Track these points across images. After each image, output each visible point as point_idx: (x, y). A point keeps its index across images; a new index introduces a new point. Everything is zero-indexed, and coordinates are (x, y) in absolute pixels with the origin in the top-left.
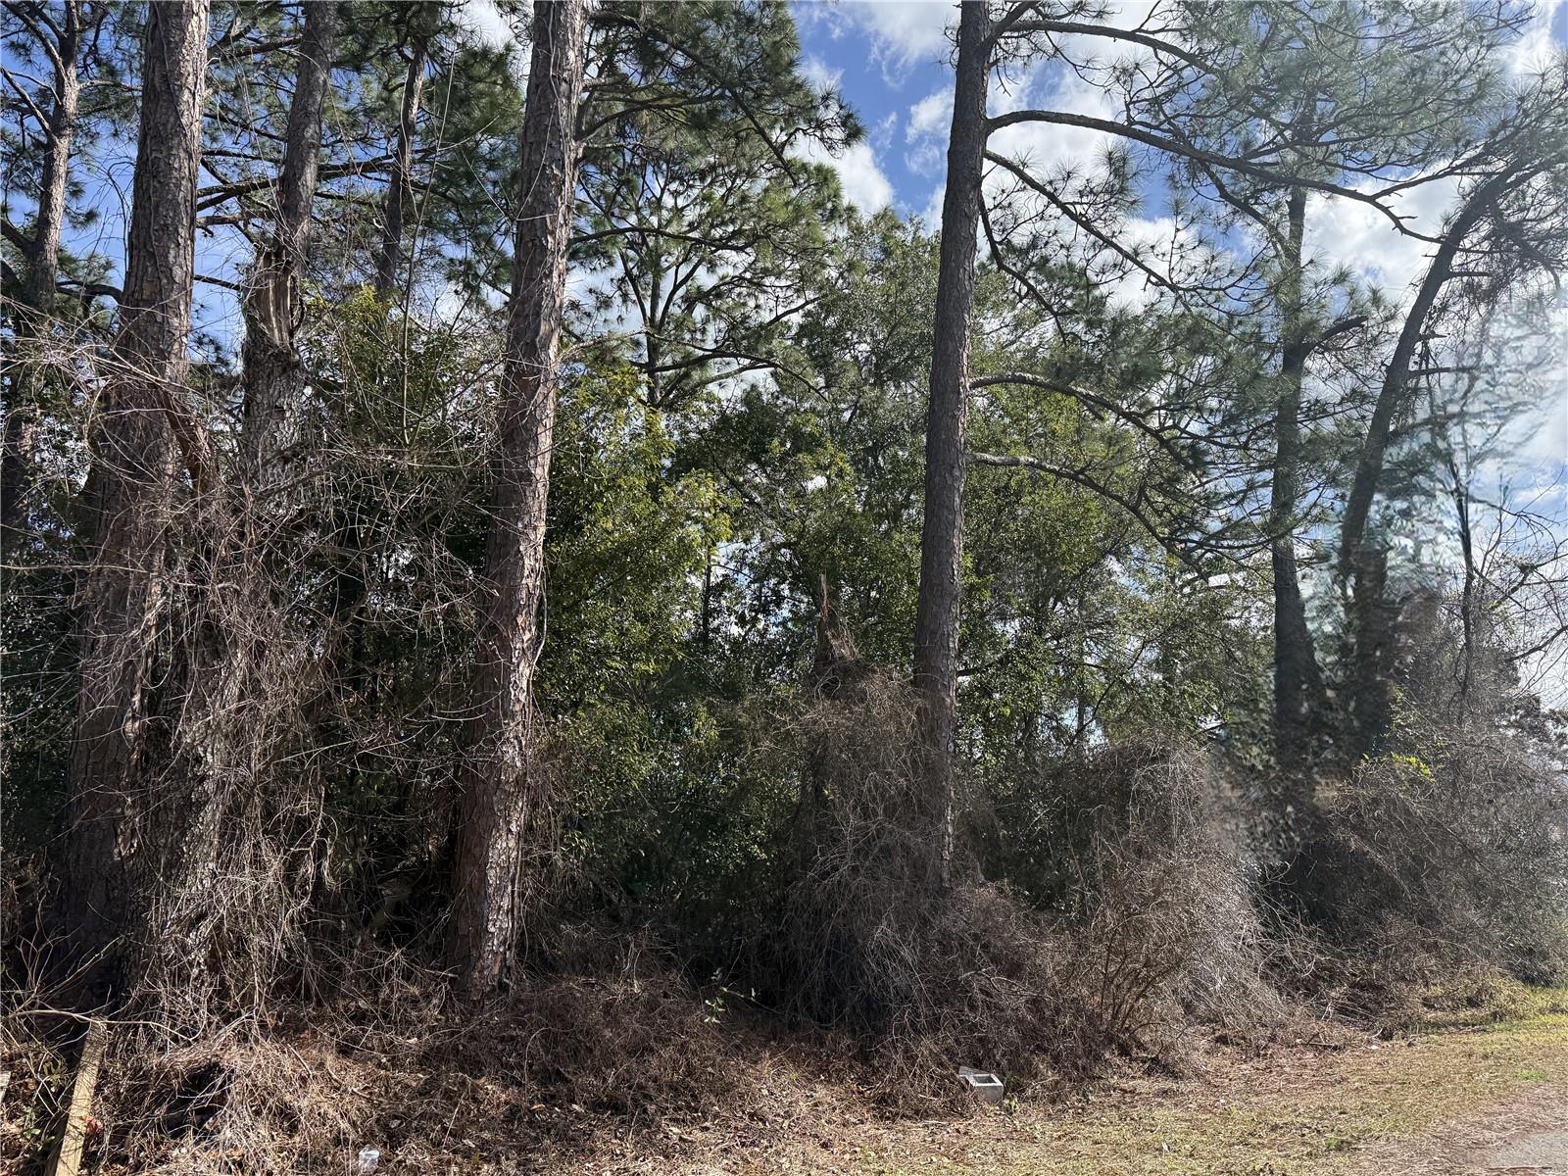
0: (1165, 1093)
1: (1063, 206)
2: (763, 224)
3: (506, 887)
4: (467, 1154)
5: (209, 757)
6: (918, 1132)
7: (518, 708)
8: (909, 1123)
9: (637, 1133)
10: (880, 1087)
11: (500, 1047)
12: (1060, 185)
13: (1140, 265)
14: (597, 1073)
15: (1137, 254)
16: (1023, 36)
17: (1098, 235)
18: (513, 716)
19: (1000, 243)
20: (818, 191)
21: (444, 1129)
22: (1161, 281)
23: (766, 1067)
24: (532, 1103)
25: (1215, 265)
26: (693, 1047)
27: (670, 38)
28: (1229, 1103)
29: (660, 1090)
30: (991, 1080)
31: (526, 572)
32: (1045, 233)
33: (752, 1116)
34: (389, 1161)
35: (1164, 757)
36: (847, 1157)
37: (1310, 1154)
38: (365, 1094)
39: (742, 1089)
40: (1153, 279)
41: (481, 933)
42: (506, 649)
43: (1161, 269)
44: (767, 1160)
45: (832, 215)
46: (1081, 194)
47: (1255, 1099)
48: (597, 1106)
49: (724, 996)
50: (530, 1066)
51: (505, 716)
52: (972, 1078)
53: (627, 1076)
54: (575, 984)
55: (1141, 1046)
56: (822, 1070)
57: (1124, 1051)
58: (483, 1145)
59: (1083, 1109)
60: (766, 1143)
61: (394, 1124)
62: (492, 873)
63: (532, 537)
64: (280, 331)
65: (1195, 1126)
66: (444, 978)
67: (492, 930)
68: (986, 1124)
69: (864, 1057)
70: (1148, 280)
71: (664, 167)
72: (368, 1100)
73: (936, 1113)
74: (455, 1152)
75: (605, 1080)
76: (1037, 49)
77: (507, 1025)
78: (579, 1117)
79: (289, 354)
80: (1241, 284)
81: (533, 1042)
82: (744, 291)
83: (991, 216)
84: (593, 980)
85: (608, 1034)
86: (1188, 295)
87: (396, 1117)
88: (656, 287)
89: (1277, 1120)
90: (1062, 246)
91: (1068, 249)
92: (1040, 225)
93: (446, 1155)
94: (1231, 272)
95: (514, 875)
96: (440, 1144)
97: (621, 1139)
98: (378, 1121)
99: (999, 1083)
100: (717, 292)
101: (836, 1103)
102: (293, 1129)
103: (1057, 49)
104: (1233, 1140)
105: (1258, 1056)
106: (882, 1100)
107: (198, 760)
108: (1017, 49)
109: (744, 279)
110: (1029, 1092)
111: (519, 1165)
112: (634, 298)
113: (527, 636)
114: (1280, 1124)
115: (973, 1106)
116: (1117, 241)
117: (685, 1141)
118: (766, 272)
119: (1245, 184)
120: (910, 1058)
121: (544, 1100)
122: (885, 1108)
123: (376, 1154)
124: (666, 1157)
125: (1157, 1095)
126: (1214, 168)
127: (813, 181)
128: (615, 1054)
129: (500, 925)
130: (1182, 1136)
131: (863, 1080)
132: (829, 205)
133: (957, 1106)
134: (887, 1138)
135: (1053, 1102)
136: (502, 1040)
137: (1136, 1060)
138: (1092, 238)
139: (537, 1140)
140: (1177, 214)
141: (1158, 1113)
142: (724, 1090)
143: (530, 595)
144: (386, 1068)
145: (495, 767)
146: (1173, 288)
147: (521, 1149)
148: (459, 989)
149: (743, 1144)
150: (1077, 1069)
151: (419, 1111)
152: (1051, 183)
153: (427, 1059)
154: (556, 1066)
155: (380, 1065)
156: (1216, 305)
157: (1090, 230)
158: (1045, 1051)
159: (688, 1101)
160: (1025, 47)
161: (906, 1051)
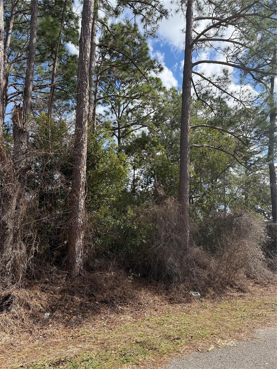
0: (241, 296)
1: (212, 83)
2: (142, 92)
3: (80, 252)
4: (70, 314)
5: (9, 224)
6: (179, 307)
7: (81, 210)
8: (177, 304)
9: (111, 308)
10: (171, 296)
11: (79, 289)
12: (212, 78)
13: (233, 97)
14: (102, 294)
15: (232, 94)
16: (203, 43)
17: (222, 90)
18: (80, 211)
19: (198, 93)
20: (156, 84)
21: (65, 308)
22: (238, 100)
23: (143, 292)
24: (86, 302)
25: (251, 95)
26: (125, 287)
27: (116, 49)
28: (256, 298)
29: (117, 298)
30: (197, 294)
31: (82, 178)
32: (209, 90)
33: (139, 304)
34: (52, 316)
35: (241, 215)
36: (161, 313)
37: (273, 311)
38: (47, 300)
39: (137, 297)
40: (236, 100)
41: (74, 262)
42: (78, 196)
43: (238, 97)
44: (141, 314)
45: (160, 89)
46: (217, 80)
47: (262, 297)
48: (102, 302)
49: (133, 275)
50: (86, 293)
51: (78, 212)
52: (193, 293)
53: (109, 295)
54: (98, 273)
55: (236, 285)
56: (157, 293)
57: (231, 286)
58: (74, 312)
59: (220, 300)
60: (141, 310)
61: (53, 307)
62: (76, 248)
63: (83, 169)
64: (21, 124)
65: (246, 304)
66: (66, 273)
67: (77, 261)
68: (195, 305)
69: (167, 289)
70: (235, 100)
71: (120, 80)
72: (48, 302)
73: (184, 302)
74: (67, 313)
75: (104, 296)
76: (206, 46)
77: (81, 284)
78: (97, 305)
79: (23, 129)
80: (257, 100)
81: (87, 287)
82: (140, 109)
83: (196, 87)
84: (102, 272)
85: (105, 285)
86: (245, 103)
87: (54, 306)
88: (119, 109)
89: (267, 302)
90: (213, 93)
91: (215, 94)
92: (208, 88)
93: (65, 314)
94: (255, 97)
95: (82, 249)
96: (64, 312)
97: (107, 310)
98: (50, 306)
99: (199, 295)
100: (134, 109)
101: (160, 300)
102: (30, 309)
103: (211, 45)
104: (255, 307)
105: (265, 286)
106: (171, 299)
107: (6, 224)
108: (202, 46)
109: (140, 106)
110: (207, 296)
111: (82, 316)
112: (114, 112)
113: (83, 193)
114: (267, 303)
115: (193, 300)
116: (227, 91)
117: (122, 310)
118: (145, 104)
119: (259, 75)
120: (178, 289)
121: (89, 301)
122: (171, 301)
123: (48, 314)
124: (117, 314)
125: (238, 297)
126: (251, 72)
127: (155, 81)
128: (106, 289)
129: (79, 260)
130: (243, 307)
131: (167, 295)
132: (159, 87)
133: (189, 300)
134: (171, 308)
135: (213, 299)
136: (80, 287)
137: (234, 288)
138: (221, 91)
139: (87, 310)
140: (241, 83)
141: (238, 301)
142: (132, 298)
143: (83, 183)
144: (52, 294)
145: (76, 223)
146: (241, 102)
147: (83, 312)
148: (69, 276)
149: (136, 310)
150: (219, 291)
151: (60, 304)
152: (210, 78)
153: (62, 292)
154: (92, 293)
155: (51, 294)
156: (252, 105)
157: (220, 89)
158: (211, 287)
159: (123, 300)
160: (204, 45)
161: (177, 287)
